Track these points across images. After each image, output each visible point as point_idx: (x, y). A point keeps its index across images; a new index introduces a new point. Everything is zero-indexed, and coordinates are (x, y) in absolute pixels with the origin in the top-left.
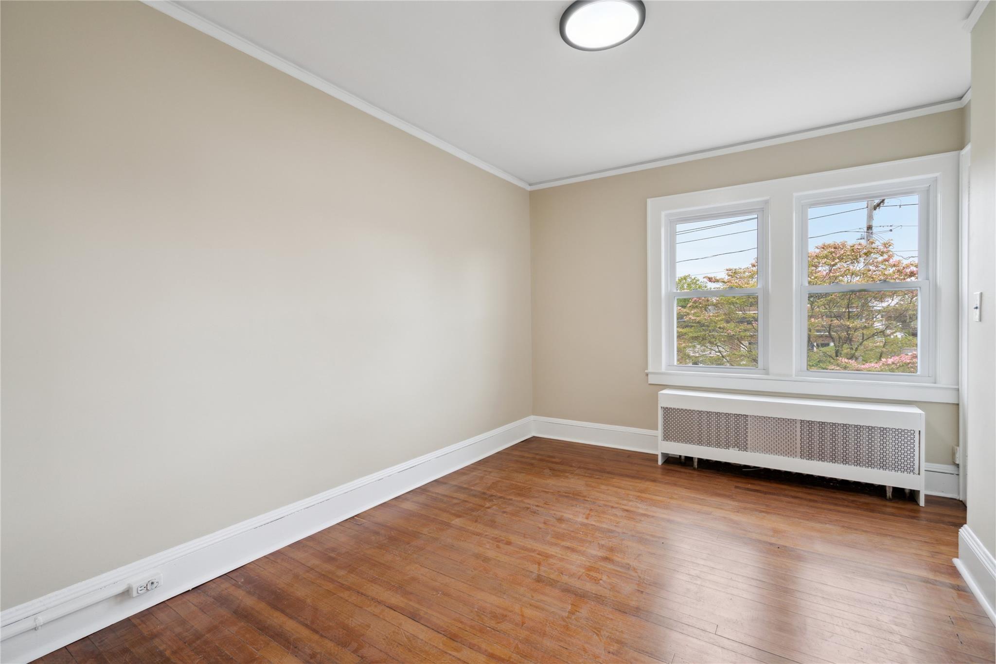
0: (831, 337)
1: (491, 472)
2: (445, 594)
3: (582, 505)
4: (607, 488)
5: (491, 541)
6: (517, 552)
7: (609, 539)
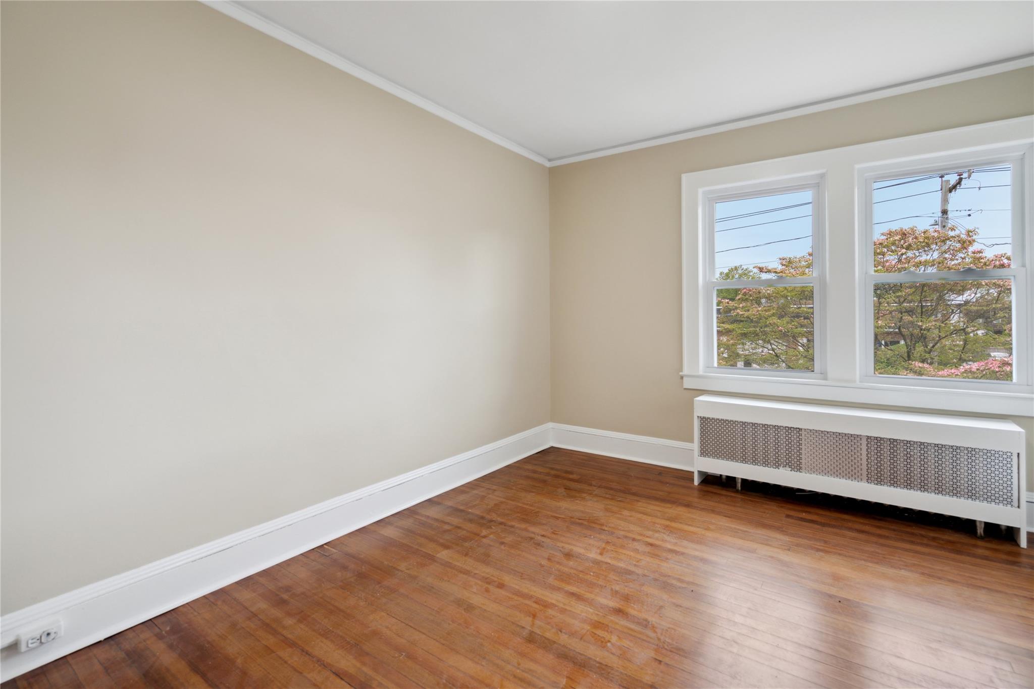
0: (900, 333)
1: (495, 490)
2: (411, 657)
3: (598, 535)
4: (629, 515)
5: (479, 582)
6: (509, 598)
7: (626, 584)
